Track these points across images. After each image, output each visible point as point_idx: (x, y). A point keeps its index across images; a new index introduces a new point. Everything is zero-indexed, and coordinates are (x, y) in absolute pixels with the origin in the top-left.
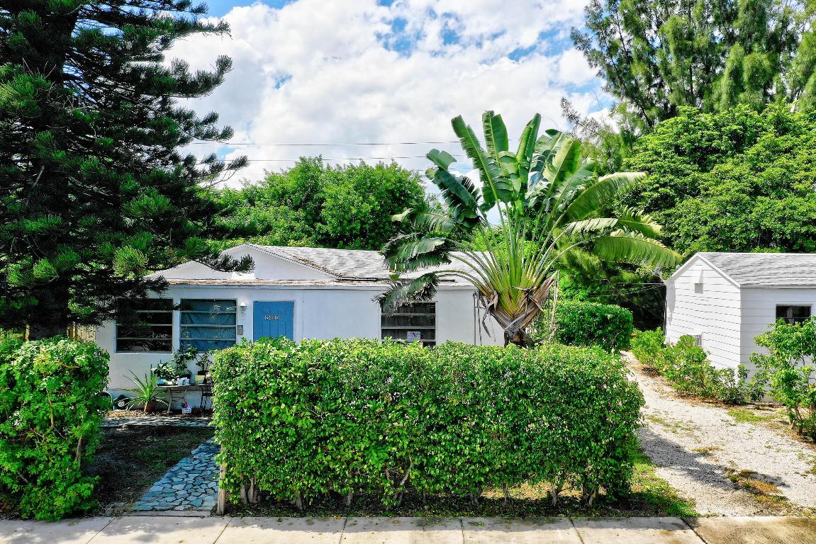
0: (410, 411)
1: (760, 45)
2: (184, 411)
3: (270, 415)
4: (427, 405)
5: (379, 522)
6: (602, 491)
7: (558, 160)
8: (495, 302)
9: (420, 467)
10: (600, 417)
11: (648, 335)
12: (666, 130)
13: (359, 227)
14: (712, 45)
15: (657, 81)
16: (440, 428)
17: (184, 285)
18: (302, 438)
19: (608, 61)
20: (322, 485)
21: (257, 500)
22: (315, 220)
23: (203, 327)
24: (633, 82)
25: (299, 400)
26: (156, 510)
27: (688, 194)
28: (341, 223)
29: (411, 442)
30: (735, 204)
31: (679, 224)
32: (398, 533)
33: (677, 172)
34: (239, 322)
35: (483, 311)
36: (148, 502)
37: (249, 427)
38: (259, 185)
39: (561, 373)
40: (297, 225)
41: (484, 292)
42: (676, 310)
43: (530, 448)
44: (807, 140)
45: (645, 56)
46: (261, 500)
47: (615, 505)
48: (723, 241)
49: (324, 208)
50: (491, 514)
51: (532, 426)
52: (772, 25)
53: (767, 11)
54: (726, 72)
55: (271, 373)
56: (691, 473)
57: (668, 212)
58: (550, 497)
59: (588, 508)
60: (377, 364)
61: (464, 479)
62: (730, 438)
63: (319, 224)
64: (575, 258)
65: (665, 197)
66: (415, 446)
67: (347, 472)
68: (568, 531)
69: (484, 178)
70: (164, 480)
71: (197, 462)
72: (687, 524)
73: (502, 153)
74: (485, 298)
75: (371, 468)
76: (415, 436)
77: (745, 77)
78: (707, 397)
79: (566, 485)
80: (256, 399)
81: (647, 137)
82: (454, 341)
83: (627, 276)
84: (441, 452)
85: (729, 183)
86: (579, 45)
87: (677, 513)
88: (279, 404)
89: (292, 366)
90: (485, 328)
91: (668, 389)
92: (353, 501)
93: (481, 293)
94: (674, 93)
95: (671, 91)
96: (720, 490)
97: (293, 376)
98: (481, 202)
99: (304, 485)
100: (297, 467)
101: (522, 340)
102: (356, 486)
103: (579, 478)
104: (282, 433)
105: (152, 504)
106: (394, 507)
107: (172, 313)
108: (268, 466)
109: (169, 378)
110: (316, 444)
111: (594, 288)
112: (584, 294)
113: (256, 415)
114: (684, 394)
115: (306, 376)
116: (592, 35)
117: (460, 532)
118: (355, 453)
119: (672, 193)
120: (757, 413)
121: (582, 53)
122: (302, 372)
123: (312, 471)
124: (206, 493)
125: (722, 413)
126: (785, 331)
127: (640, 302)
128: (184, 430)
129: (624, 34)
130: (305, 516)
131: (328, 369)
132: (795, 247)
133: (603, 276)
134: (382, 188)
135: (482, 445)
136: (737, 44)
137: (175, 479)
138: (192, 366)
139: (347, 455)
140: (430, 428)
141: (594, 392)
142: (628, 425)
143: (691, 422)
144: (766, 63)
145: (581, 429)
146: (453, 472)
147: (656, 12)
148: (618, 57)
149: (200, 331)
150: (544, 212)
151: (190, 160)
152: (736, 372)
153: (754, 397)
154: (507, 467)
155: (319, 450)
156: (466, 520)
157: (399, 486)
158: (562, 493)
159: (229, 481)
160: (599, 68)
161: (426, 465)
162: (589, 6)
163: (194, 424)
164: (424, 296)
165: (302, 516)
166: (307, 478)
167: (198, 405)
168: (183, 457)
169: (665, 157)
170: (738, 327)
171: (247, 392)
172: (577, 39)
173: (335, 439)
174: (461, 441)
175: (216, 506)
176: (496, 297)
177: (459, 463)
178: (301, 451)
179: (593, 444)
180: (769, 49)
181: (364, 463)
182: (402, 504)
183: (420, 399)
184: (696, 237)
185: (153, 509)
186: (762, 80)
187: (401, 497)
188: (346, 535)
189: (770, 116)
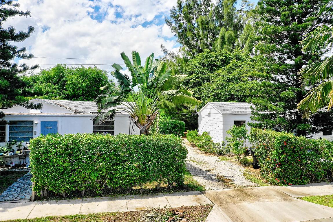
0: (107, 159)
1: (231, 28)
2: (11, 165)
3: (53, 162)
4: (113, 156)
5: (95, 199)
6: (174, 184)
7: (159, 69)
8: (137, 120)
9: (110, 179)
10: (173, 158)
11: (192, 132)
12: (199, 57)
13: (81, 92)
14: (215, 28)
15: (196, 39)
16: (117, 164)
17: (9, 115)
18: (66, 170)
19: (178, 30)
20: (73, 187)
21: (47, 195)
22: (63, 89)
23: (20, 132)
24: (187, 39)
25: (64, 156)
26: (6, 201)
27: (206, 81)
28: (73, 91)
29: (107, 170)
30: (222, 85)
31: (203, 92)
32: (102, 202)
33: (202, 73)
34: (34, 130)
35: (132, 123)
36: (2, 198)
37: (45, 167)
38: (38, 74)
39: (160, 143)
40: (55, 91)
41: (133, 116)
42: (202, 123)
43: (149, 170)
44: (246, 63)
45: (192, 30)
46: (49, 194)
47: (179, 188)
48: (218, 98)
49: (67, 84)
50: (136, 194)
51: (150, 163)
52: (235, 21)
53: (234, 16)
54: (219, 37)
55: (53, 147)
56: (204, 177)
57: (199, 88)
58: (156, 187)
59: (169, 190)
60: (94, 142)
61: (126, 182)
62: (218, 166)
63: (64, 91)
64: (166, 104)
65: (198, 82)
66: (108, 171)
67: (83, 182)
68: (163, 197)
69: (132, 75)
70: (7, 190)
71: (20, 183)
72: (202, 193)
73: (139, 66)
74: (133, 119)
75: (92, 180)
76: (109, 167)
77: (226, 39)
78: (212, 153)
79: (162, 182)
80: (48, 156)
81: (193, 60)
82: (122, 133)
83: (185, 111)
84: (118, 173)
85: (220, 78)
86: (168, 24)
87: (199, 190)
88: (57, 158)
89: (61, 144)
90: (133, 129)
91: (199, 151)
92: (85, 193)
93: (131, 117)
94: (202, 44)
95: (201, 43)
96: (214, 182)
97: (62, 147)
98: (131, 84)
99: (66, 187)
100: (64, 181)
101: (146, 133)
102: (86, 187)
103: (166, 180)
104: (58, 168)
105: (4, 199)
106: (101, 194)
107: (5, 126)
108: (52, 181)
109: (5, 153)
110: (71, 172)
111: (173, 115)
112: (170, 118)
113: (48, 162)
114: (204, 152)
115: (67, 147)
116: (173, 20)
117: (125, 200)
118: (86, 175)
119: (201, 81)
120: (228, 158)
121: (169, 27)
122: (65, 146)
123: (69, 183)
124: (26, 194)
125: (216, 158)
126: (236, 129)
127: (189, 120)
128: (13, 172)
129: (184, 21)
130: (67, 199)
131: (75, 144)
132: (242, 100)
133: (177, 111)
134: (91, 77)
135: (133, 170)
136: (223, 27)
137: (12, 190)
138: (15, 147)
139: (83, 176)
140: (113, 165)
141: (171, 149)
142: (183, 161)
143: (206, 161)
144: (233, 35)
145: (167, 163)
146: (122, 180)
147: (195, 14)
148: (182, 29)
149: (18, 133)
150: (154, 88)
151: (15, 66)
152: (221, 144)
153: (227, 152)
154: (141, 177)
155: (72, 174)
156: (127, 196)
157: (102, 186)
158: (161, 186)
159: (37, 188)
160: (175, 33)
161: (113, 178)
162: (172, 9)
163: (17, 170)
164: (110, 118)
165: (65, 199)
166: (68, 185)
167: (17, 163)
168: (14, 182)
169: (199, 67)
170: (222, 128)
171: (44, 154)
172: (167, 21)
173: (78, 170)
174: (125, 169)
175: (31, 198)
176: (137, 119)
177: (125, 176)
178: (65, 175)
179: (171, 167)
180: (234, 29)
181: (89, 178)
182: (104, 193)
183: (110, 154)
184: (209, 97)
185: (5, 201)
186: (231, 41)
187: (103, 190)
188: (83, 204)
189: (234, 54)
